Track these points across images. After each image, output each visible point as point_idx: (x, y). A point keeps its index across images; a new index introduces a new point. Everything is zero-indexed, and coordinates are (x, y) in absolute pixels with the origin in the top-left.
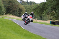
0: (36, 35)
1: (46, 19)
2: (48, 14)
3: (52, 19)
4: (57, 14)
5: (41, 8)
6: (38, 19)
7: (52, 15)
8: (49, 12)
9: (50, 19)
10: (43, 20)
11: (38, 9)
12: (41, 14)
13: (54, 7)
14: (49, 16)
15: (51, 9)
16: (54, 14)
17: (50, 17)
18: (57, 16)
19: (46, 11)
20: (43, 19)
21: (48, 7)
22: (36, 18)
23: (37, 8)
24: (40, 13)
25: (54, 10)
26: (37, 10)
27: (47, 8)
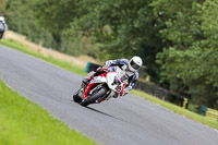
0: (29, 102)
1: (76, 52)
2: (87, 33)
3: (97, 55)
4: (119, 40)
5: (63, 6)
6: (44, 46)
7: (98, 41)
8: (91, 26)
9: (89, 55)
10: (65, 52)
11: (54, 7)
12: (61, 28)
13: (114, 14)
14: (88, 42)
15: (101, 18)
16: (108, 39)
17: (89, 46)
18: (117, 48)
19: (81, 20)
20: (63, 49)
21: (90, 9)
22: (39, 37)
23: (51, 4)
24: (57, 25)
25: (112, 24)
26: (47, 10)
27: (85, 12)
